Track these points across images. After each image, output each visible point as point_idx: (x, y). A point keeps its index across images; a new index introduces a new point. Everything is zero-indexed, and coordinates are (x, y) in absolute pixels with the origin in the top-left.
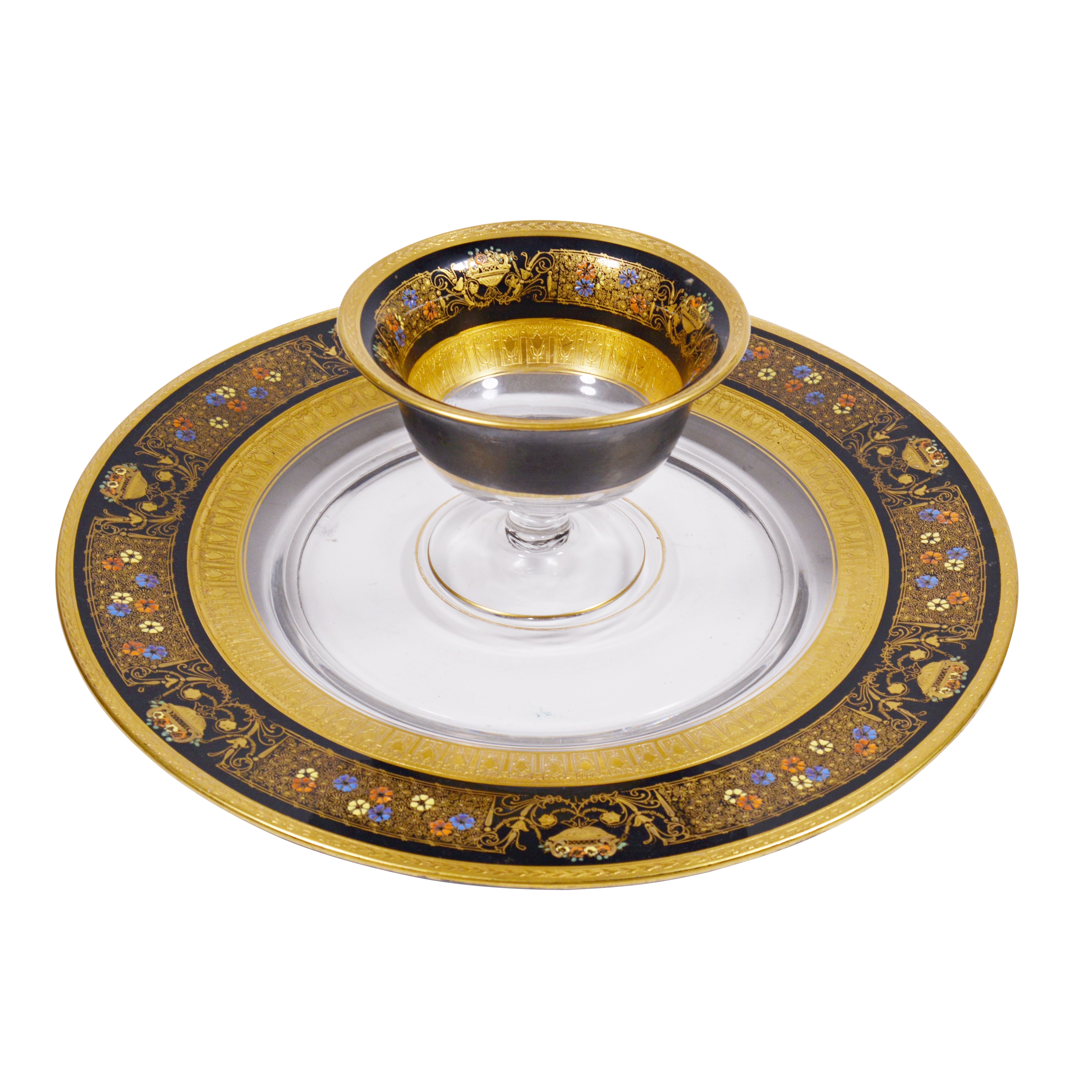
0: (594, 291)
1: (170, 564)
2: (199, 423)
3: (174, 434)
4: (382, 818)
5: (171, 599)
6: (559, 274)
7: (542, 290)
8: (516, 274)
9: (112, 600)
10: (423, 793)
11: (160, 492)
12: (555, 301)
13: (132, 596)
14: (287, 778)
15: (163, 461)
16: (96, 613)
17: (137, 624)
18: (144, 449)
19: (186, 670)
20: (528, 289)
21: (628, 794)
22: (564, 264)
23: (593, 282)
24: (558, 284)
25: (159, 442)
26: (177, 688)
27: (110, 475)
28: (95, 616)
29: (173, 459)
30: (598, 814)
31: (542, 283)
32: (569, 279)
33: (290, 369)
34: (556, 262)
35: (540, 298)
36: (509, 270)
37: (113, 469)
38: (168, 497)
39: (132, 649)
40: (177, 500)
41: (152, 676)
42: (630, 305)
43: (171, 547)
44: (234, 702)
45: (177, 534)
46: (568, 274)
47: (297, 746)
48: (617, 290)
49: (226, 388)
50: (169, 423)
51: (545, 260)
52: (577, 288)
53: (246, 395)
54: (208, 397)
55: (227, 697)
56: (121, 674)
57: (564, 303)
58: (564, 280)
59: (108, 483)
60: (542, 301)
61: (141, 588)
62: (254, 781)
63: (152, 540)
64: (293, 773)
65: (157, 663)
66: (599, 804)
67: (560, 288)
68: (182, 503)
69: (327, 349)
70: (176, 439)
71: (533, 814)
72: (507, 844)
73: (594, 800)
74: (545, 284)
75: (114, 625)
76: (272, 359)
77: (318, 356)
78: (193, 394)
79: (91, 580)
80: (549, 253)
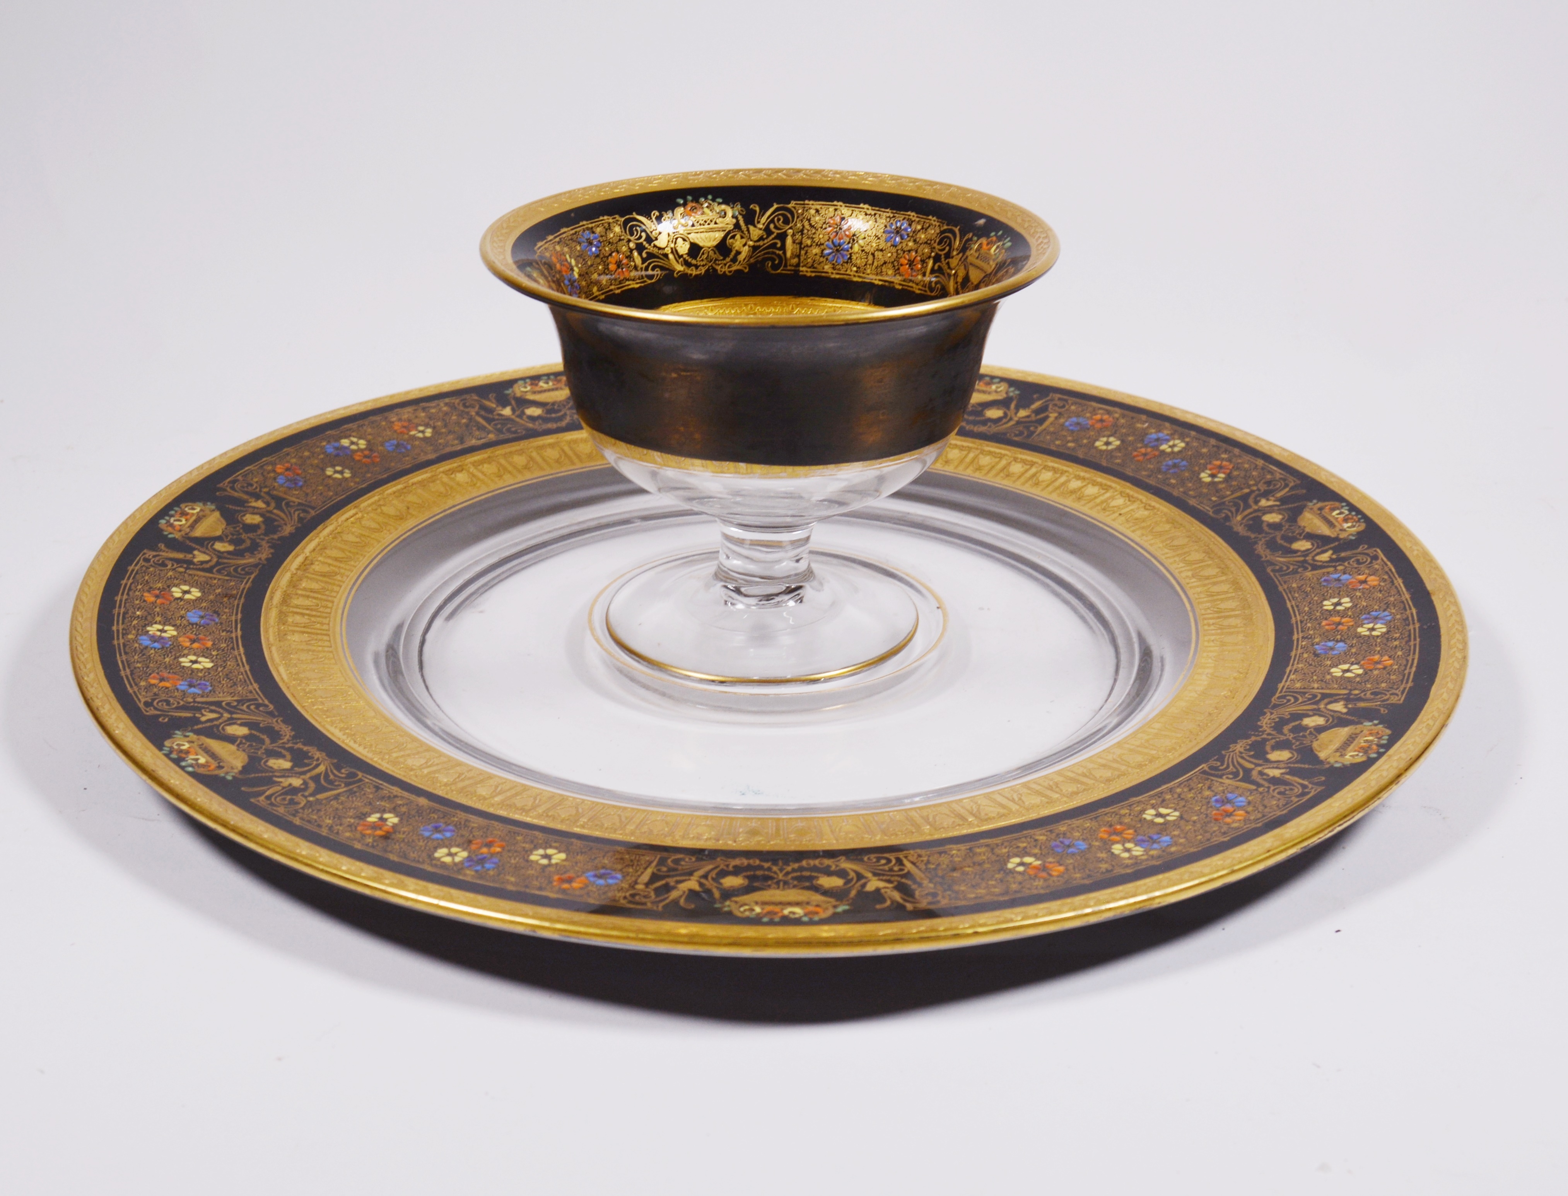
0: (851, 254)
1: (238, 605)
2: (311, 471)
3: (275, 479)
4: (483, 867)
5: (232, 638)
6: (802, 234)
7: (779, 256)
8: (742, 232)
9: (148, 631)
10: (551, 847)
11: (241, 534)
12: (797, 272)
13: (176, 630)
14: (352, 821)
15: (254, 504)
16: (122, 641)
17: (176, 658)
18: (228, 489)
19: (235, 707)
20: (760, 254)
21: (862, 860)
22: (809, 220)
23: (849, 243)
24: (801, 249)
25: (252, 485)
26: (215, 723)
27: (176, 512)
28: (119, 644)
29: (268, 504)
30: (810, 878)
31: (779, 245)
32: (816, 240)
33: (446, 426)
34: (798, 217)
35: (775, 267)
36: (732, 227)
37: (183, 506)
38: (251, 539)
39: (162, 679)
40: (264, 543)
41: (184, 708)
42: (898, 269)
43: (244, 589)
44: (296, 743)
45: (255, 577)
46: (814, 233)
47: (376, 791)
48: (882, 250)
49: (355, 440)
50: (270, 468)
51: (784, 216)
52: (827, 251)
53: (380, 448)
54: (328, 446)
55: (287, 737)
56: (140, 701)
57: (809, 274)
58: (809, 242)
59: (172, 520)
60: (779, 271)
61: (192, 624)
62: (302, 819)
63: (219, 579)
64: (363, 816)
65: (194, 695)
66: (815, 869)
67: (803, 252)
68: (269, 547)
69: (500, 408)
70: (276, 484)
71: (713, 874)
72: (667, 901)
73: (808, 864)
74: (783, 248)
75: (144, 655)
76: (423, 414)
77: (486, 415)
78: (309, 441)
79: (122, 610)
80: (790, 206)
